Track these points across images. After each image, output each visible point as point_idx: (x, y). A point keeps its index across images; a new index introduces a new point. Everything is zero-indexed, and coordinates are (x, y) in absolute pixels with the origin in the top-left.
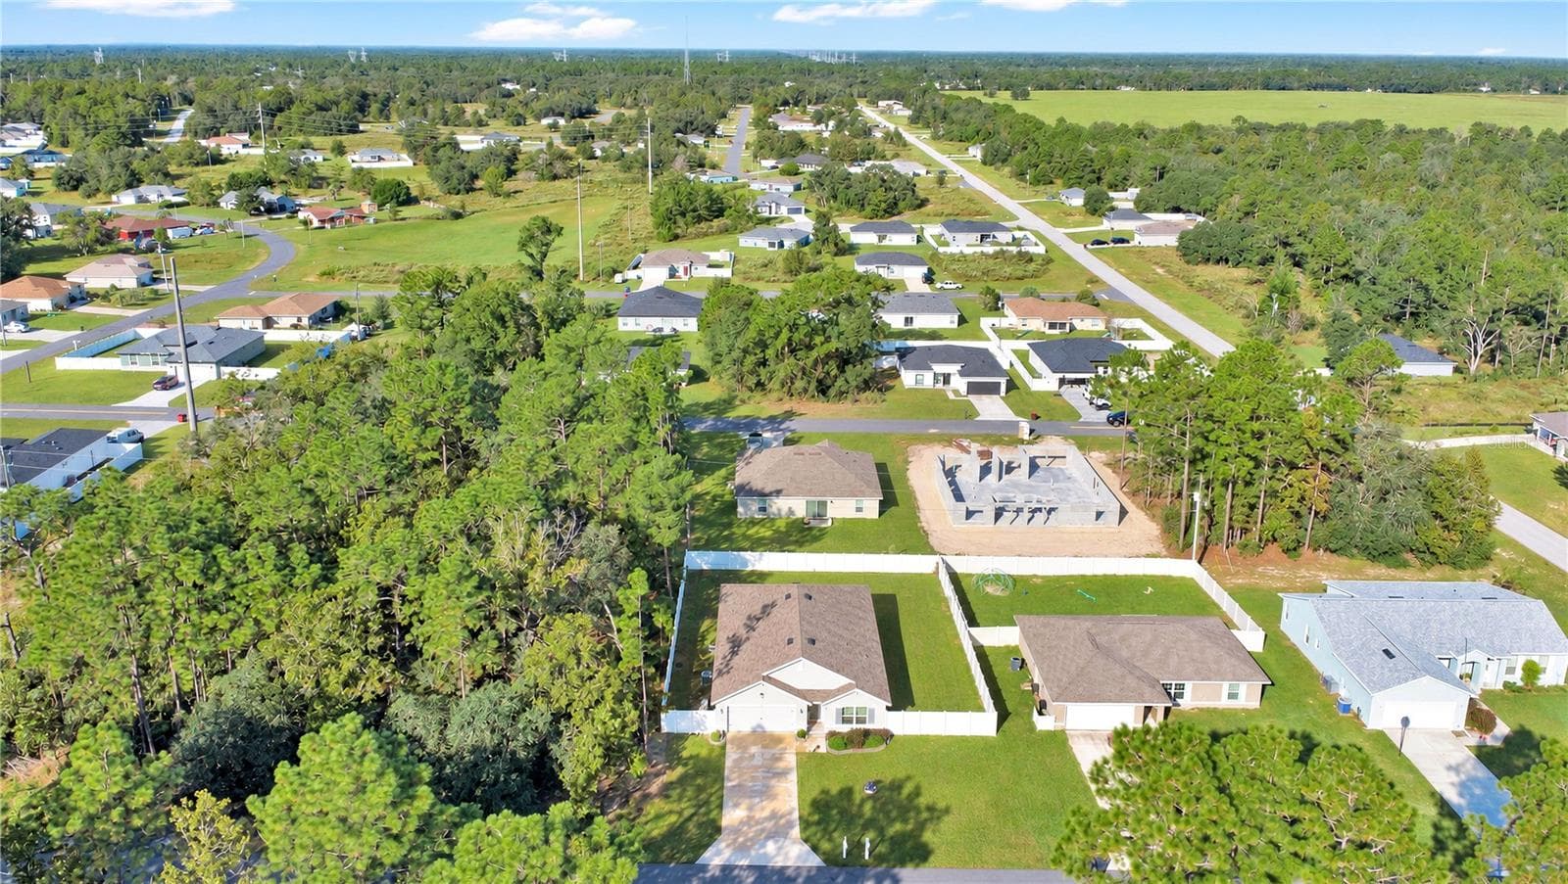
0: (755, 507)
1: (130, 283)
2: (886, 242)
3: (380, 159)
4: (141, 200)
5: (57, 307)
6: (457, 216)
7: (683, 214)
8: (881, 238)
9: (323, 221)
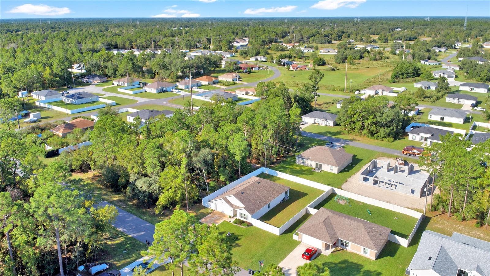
0: (301, 161)
1: (231, 80)
2: (473, 91)
3: (329, 51)
4: (256, 60)
5: (209, 84)
6: (333, 70)
7: (403, 74)
8: (472, 89)
9: (293, 69)
